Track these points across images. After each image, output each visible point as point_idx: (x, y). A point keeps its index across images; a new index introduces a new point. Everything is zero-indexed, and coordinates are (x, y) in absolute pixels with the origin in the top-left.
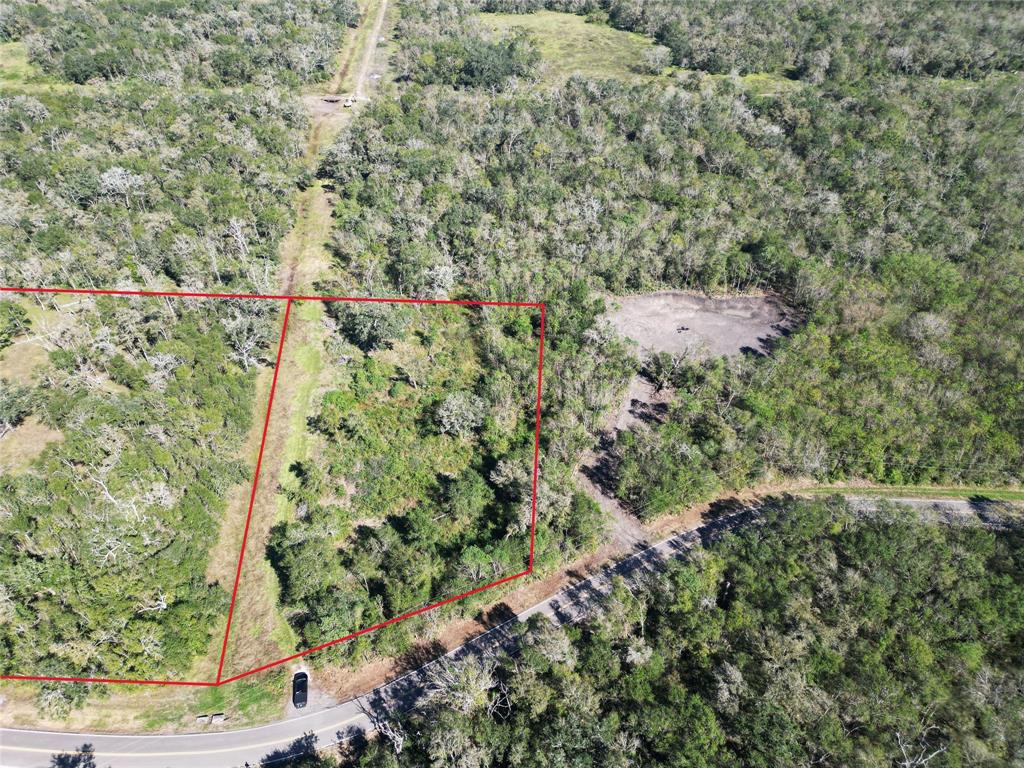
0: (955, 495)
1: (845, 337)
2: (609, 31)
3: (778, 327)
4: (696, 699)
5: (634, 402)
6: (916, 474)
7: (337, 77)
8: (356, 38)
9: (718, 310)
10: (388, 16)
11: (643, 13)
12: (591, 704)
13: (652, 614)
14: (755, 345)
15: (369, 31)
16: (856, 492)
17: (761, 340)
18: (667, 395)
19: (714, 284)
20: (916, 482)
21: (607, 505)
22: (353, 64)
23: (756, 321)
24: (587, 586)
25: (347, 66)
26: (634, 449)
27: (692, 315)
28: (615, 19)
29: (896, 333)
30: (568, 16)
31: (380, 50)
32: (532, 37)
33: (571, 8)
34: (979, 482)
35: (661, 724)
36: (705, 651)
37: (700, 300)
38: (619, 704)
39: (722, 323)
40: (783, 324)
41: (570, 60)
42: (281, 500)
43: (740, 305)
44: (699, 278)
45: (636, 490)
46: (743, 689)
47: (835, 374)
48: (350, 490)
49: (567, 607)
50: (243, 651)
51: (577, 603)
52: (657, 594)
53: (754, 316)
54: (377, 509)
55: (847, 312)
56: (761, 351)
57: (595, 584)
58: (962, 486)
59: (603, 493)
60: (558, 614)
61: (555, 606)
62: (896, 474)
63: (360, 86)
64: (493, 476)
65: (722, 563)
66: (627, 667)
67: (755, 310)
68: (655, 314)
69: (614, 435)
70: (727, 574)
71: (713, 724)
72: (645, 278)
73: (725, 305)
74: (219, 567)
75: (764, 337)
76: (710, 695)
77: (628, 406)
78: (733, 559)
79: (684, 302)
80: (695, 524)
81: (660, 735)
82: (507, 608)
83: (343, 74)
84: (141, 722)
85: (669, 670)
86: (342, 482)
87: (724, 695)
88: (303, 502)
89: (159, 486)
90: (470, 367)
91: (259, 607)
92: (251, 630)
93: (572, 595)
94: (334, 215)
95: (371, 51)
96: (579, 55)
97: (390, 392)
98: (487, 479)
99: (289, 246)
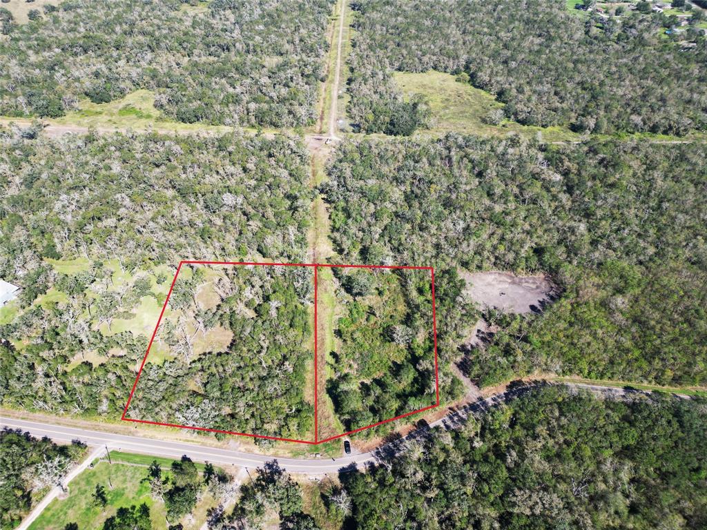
0: (618, 385)
1: (579, 305)
2: (469, 88)
3: (549, 295)
4: (499, 461)
5: (479, 331)
6: (602, 375)
7: (318, 122)
8: (325, 90)
9: (519, 284)
10: (341, 75)
11: (490, 80)
12: (460, 460)
13: (483, 428)
14: (537, 304)
15: (332, 85)
16: (574, 381)
17: (539, 301)
18: (494, 329)
19: (519, 270)
20: (601, 379)
21: (465, 381)
22: (326, 111)
23: (538, 290)
24: (457, 415)
25: (323, 112)
26: (478, 357)
27: (507, 286)
28: (473, 80)
29: (604, 304)
30: (446, 74)
31: (340, 100)
32: (426, 99)
33: (448, 70)
34: (630, 380)
35: (485, 469)
36: (503, 444)
37: (511, 277)
38: (470, 461)
39: (521, 291)
40: (551, 293)
41: (447, 111)
42: (328, 368)
43: (531, 281)
44: (512, 267)
45: (478, 376)
46: (516, 459)
47: (571, 324)
48: (355, 366)
49: (449, 422)
50: (323, 431)
51: (453, 421)
52: (485, 420)
53: (537, 287)
54: (368, 375)
55: (581, 292)
56: (539, 308)
57: (460, 414)
58: (621, 382)
59: (464, 375)
60: (445, 425)
61: (444, 422)
62: (593, 374)
63: (332, 129)
64: (418, 366)
65: (512, 410)
66: (473, 448)
67: (538, 284)
68: (489, 284)
69: (469, 347)
70: (514, 415)
71: (504, 469)
72: (485, 265)
73: (523, 281)
74: (308, 396)
75: (541, 300)
76: (504, 461)
77: (476, 333)
78: (517, 409)
79: (504, 278)
80: (503, 391)
81: (485, 472)
82: (425, 421)
83: (322, 119)
85: (489, 450)
86: (352, 362)
87: (509, 460)
88: (339, 371)
89: (287, 363)
90: (402, 308)
91: (326, 414)
92: (324, 423)
93: (451, 418)
94: (330, 218)
95: (335, 102)
96: (452, 108)
97: (367, 320)
98: (415, 367)
99: (310, 235)
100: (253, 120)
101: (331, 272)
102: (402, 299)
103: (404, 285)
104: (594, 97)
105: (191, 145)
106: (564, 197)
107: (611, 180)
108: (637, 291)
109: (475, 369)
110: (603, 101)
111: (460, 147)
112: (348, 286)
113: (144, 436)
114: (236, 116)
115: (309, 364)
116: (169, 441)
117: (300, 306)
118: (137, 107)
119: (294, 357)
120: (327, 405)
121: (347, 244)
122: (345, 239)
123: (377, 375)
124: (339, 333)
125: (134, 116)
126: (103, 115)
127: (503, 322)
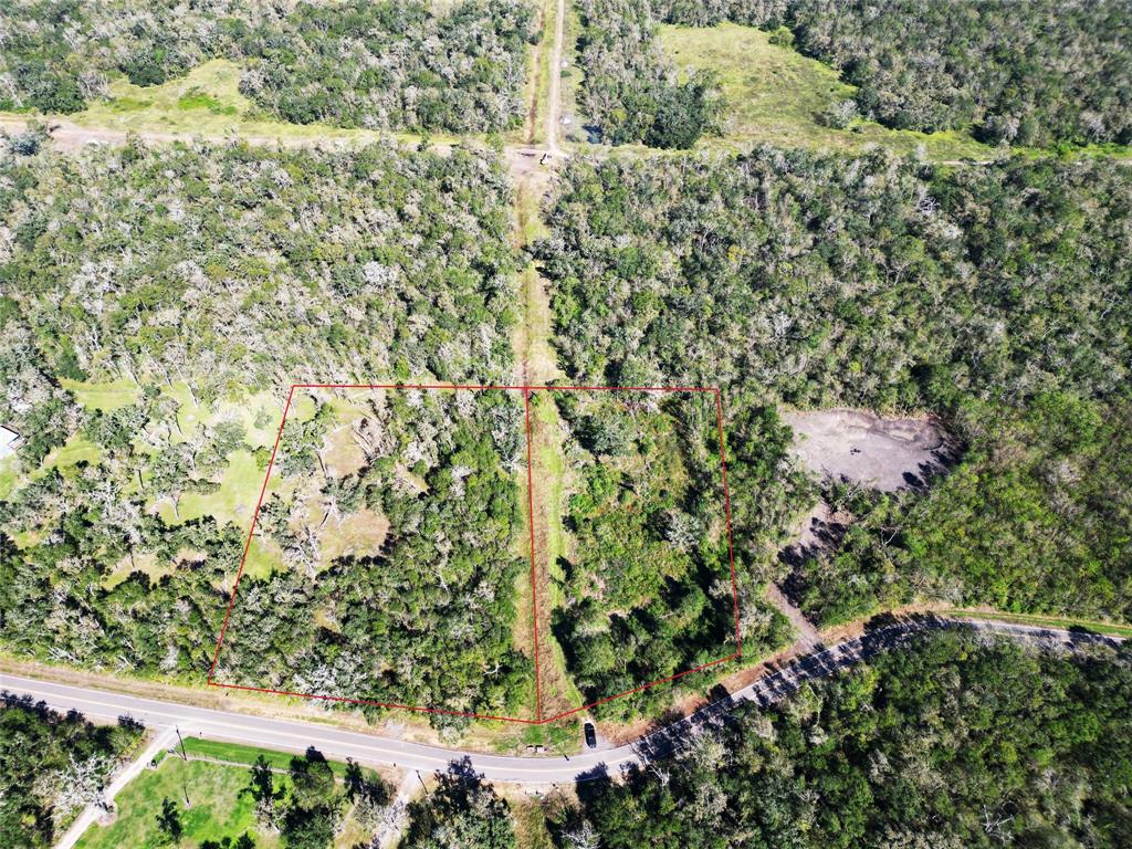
0: (1058, 624)
1: (992, 474)
2: (793, 56)
3: (937, 454)
4: (857, 772)
5: (815, 521)
6: (1031, 607)
7: (528, 123)
8: (539, 61)
10: (566, 32)
11: (831, 43)
12: (788, 771)
13: (827, 706)
14: (916, 471)
15: (551, 50)
16: (983, 617)
17: (921, 466)
18: (841, 517)
19: (885, 406)
20: (1030, 613)
21: (792, 614)
22: (541, 101)
23: (918, 444)
24: (779, 677)
25: (535, 103)
26: (816, 573)
27: (863, 436)
28: (800, 41)
29: (1037, 474)
30: (752, 30)
31: (565, 80)
32: (718, 79)
33: (755, 22)
34: (1080, 615)
35: (834, 785)
36: (863, 738)
37: (871, 419)
38: (805, 771)
39: (888, 446)
40: (941, 450)
41: (754, 101)
42: (554, 588)
43: (905, 427)
44: (874, 401)
46: (888, 768)
47: (979, 512)
48: (601, 585)
49: (765, 691)
50: (547, 704)
51: (772, 689)
52: (831, 694)
53: (917, 439)
54: (623, 601)
55: (997, 452)
56: (920, 478)
57: (785, 675)
58: (1065, 618)
59: (790, 603)
60: (759, 696)
61: (757, 690)
62: (1016, 604)
63: (551, 137)
64: (711, 590)
65: (877, 673)
66: (810, 745)
67: (918, 433)
68: (833, 433)
69: (798, 551)
70: (881, 682)
71: (867, 789)
72: (826, 397)
73: (892, 426)
74: (520, 639)
75: (924, 463)
76: (866, 769)
77: (809, 524)
78: (886, 671)
79: (857, 421)
81: (832, 792)
83: (533, 115)
84: (492, 747)
85: (838, 749)
86: (594, 577)
87: (875, 772)
88: (573, 596)
89: (483, 584)
90: (679, 476)
91: (552, 673)
92: (550, 690)
93: (769, 683)
94: (551, 306)
95: (556, 83)
96: (763, 95)
97: (620, 498)
98: (706, 591)
99: (517, 339)
100: (414, 120)
101: (555, 408)
102: (680, 462)
103: (682, 433)
104: (1016, 77)
105: (307, 168)
106: (965, 269)
107: (1048, 236)
108: (1094, 450)
109: (811, 596)
110: (1032, 84)
111: (779, 172)
112: (586, 435)
113: (242, 711)
114: (383, 112)
115: (521, 583)
116: (284, 720)
117: (504, 475)
118: (211, 93)
119: (495, 571)
120: (554, 658)
121: (582, 360)
122: (578, 348)
123: (640, 602)
124: (571, 523)
125: (205, 110)
126: (153, 107)
127: (859, 505)
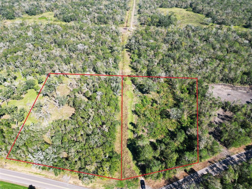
7: (125, 23)
8: (129, 13)
9: (237, 90)
11: (203, 9)
14: (250, 101)
15: (132, 12)
19: (236, 83)
22: (129, 20)
25: (127, 20)
27: (230, 91)
31: (135, 16)
33: (182, 7)
39: (239, 94)
41: (184, 20)
42: (129, 131)
45: (227, 140)
48: (146, 131)
50: (126, 171)
59: (216, 140)
64: (187, 132)
67: (248, 91)
68: (220, 90)
69: (214, 123)
74: (117, 147)
77: (217, 115)
80: (243, 151)
82: (194, 170)
83: (127, 22)
84: (104, 188)
86: (144, 128)
88: (136, 133)
89: (104, 126)
91: (128, 160)
92: (127, 166)
93: (211, 168)
94: (130, 58)
95: (133, 17)
96: (186, 19)
97: (152, 105)
98: (185, 132)
100: (96, 21)
102: (171, 96)
113: (10, 169)
115: (118, 128)
116: (25, 173)
118: (47, 17)
119: (109, 123)
120: (129, 156)
124: (135, 112)
125: (45, 20)
126: (32, 19)
